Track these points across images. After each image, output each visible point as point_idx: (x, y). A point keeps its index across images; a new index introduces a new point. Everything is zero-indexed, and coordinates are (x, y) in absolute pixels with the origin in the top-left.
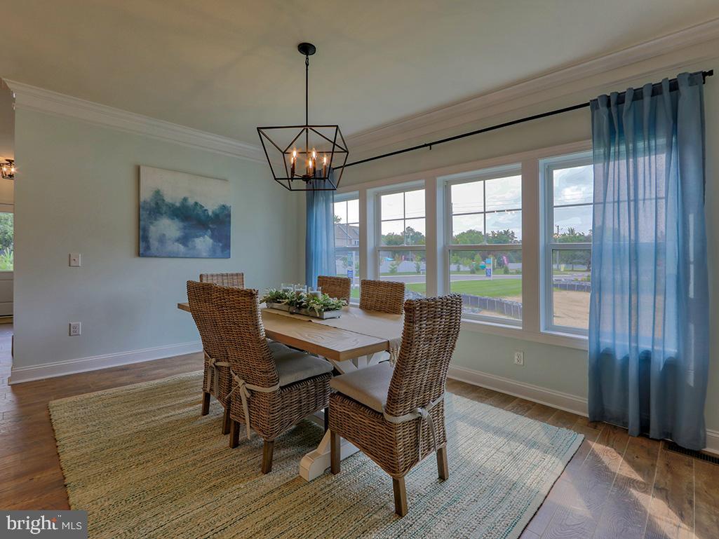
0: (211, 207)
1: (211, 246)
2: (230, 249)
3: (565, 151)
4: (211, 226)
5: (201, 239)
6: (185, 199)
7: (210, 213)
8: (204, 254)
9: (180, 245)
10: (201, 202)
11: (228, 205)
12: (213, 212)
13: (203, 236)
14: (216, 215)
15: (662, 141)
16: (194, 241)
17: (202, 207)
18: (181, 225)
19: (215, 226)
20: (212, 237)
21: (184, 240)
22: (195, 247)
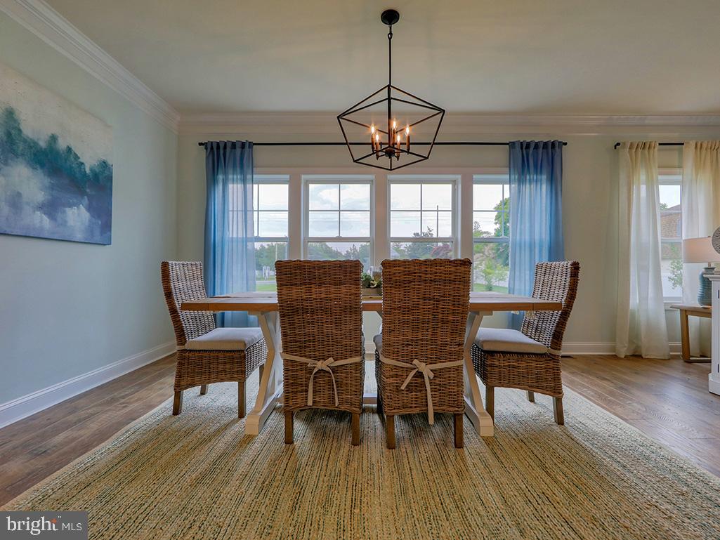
0: (89, 160)
1: (87, 223)
2: (110, 231)
3: (489, 173)
4: (88, 190)
5: (75, 209)
6: (54, 138)
7: (88, 171)
8: (79, 236)
9: (45, 218)
10: (77, 149)
11: (110, 162)
12: (91, 170)
13: (77, 205)
14: (96, 175)
15: (544, 177)
16: (64, 212)
17: (77, 157)
18: (47, 181)
19: (93, 193)
20: (89, 209)
21: (51, 208)
22: (66, 222)
